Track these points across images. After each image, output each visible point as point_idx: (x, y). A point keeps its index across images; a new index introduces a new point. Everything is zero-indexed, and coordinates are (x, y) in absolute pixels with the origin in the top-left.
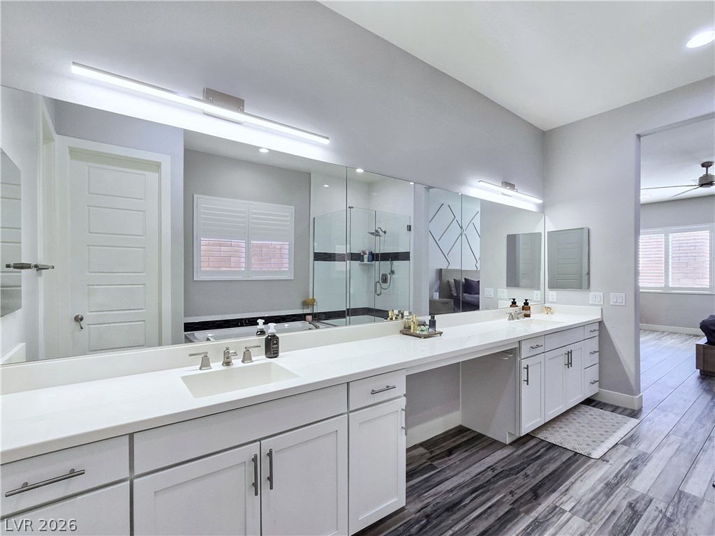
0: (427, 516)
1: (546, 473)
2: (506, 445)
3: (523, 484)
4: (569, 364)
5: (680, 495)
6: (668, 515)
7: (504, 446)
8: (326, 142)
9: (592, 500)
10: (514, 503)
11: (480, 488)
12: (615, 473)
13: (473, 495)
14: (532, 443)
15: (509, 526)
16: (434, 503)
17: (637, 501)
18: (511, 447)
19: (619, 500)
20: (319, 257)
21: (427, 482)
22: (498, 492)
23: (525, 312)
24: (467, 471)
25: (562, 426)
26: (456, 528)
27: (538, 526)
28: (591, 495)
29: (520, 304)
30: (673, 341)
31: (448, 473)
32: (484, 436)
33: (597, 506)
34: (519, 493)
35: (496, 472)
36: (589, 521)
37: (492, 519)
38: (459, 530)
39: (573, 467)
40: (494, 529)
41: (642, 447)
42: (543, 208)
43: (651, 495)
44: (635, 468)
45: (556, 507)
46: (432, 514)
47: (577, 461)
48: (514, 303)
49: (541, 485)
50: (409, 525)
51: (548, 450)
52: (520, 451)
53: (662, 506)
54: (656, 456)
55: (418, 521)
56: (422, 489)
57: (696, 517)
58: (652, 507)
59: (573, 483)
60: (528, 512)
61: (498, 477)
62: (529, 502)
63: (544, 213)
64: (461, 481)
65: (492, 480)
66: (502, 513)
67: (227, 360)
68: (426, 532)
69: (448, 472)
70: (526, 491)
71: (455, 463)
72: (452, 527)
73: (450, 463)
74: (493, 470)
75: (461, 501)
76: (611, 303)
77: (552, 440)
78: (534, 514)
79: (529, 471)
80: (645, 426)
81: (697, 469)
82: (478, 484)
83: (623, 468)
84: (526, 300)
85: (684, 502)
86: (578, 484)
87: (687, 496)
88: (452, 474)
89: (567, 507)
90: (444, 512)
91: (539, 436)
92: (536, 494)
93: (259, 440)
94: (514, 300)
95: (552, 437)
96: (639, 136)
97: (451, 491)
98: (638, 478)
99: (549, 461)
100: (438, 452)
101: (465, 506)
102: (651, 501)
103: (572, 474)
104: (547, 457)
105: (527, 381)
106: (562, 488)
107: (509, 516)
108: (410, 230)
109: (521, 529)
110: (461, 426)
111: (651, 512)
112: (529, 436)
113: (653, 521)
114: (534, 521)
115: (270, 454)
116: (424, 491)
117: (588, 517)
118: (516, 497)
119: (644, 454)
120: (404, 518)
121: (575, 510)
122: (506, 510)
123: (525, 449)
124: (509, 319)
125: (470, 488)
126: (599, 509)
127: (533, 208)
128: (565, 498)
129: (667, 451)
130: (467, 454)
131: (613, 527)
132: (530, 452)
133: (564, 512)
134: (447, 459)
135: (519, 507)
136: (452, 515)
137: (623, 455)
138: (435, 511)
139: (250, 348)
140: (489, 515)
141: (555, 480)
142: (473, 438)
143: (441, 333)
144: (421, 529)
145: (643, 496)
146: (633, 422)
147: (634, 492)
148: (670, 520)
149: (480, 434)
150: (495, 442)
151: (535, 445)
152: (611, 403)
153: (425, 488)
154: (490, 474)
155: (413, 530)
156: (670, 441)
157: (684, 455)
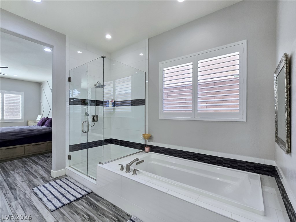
81: (39, 210)
156: (14, 207)
157: (28, 209)
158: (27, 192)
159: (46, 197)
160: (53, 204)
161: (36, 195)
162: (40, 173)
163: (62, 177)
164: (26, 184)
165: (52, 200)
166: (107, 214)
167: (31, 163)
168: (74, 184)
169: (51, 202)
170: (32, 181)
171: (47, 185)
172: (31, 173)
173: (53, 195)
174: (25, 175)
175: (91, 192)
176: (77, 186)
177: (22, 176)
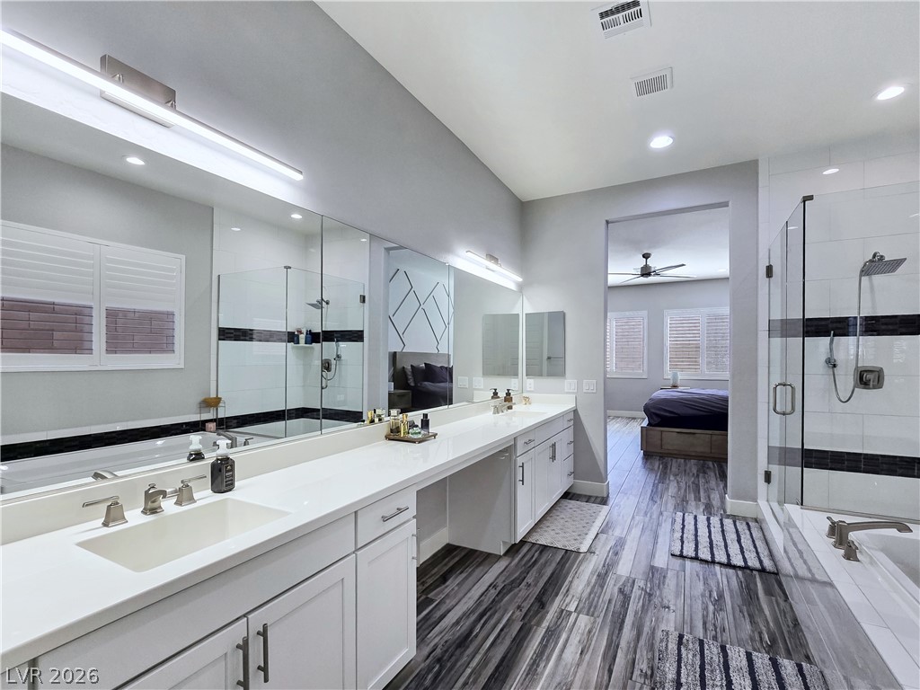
0: (439, 660)
1: (545, 578)
2: (500, 557)
3: (526, 594)
4: (553, 458)
5: (653, 569)
6: (648, 590)
7: (498, 558)
8: (299, 177)
9: (590, 594)
10: (523, 618)
11: (486, 612)
12: (602, 563)
13: (482, 621)
14: (525, 549)
15: (525, 644)
16: (442, 642)
17: (624, 585)
18: (506, 558)
19: (611, 589)
20: (226, 334)
21: (427, 620)
22: (506, 611)
23: (508, 404)
24: (469, 595)
25: (548, 524)
26: (473, 664)
27: (552, 635)
28: (589, 590)
29: (502, 394)
30: (618, 425)
31: (449, 603)
32: (476, 551)
33: (596, 599)
34: (526, 606)
35: (499, 589)
36: (592, 615)
37: (507, 642)
38: (477, 665)
39: (567, 565)
40: (512, 652)
41: (618, 532)
42: (521, 288)
43: (633, 576)
44: (616, 554)
45: (562, 611)
46: (443, 656)
47: (569, 559)
48: (495, 394)
49: (544, 591)
50: (421, 677)
51: (541, 553)
52: (517, 560)
53: (642, 584)
54: (629, 539)
55: (429, 669)
56: (425, 630)
57: (666, 586)
58: (636, 587)
59: (571, 582)
60: (539, 624)
61: (502, 594)
62: (537, 613)
63: (521, 292)
64: (465, 609)
65: (497, 599)
66: (515, 633)
67: (150, 505)
68: (442, 679)
69: (448, 601)
70: (532, 601)
71: (453, 589)
72: (469, 664)
73: (447, 591)
74: (495, 587)
75: (471, 631)
76: (585, 391)
77: (542, 541)
78: (545, 624)
79: (530, 579)
80: (615, 512)
81: (659, 543)
82: (484, 607)
83: (607, 556)
84: (508, 390)
85: (657, 575)
86: (576, 582)
87: (657, 569)
88: (453, 603)
89: (572, 608)
90: (456, 649)
91: (530, 540)
92: (541, 603)
93: (245, 616)
94: (495, 390)
95: (543, 539)
96: (607, 222)
97: (457, 622)
98: (621, 563)
99: (545, 565)
100: (430, 581)
101: (476, 636)
102: (634, 581)
103: (568, 573)
104: (542, 561)
105: (523, 481)
106: (563, 590)
107: (522, 634)
108: (364, 301)
109: (537, 643)
110: (448, 545)
111: (636, 592)
112: (523, 542)
113: (639, 599)
114: (546, 632)
115: (264, 634)
116: (427, 632)
117: (591, 613)
118: (524, 610)
119: (621, 538)
120: (413, 672)
121: (579, 609)
122: (518, 628)
123: (520, 556)
124: (494, 413)
125: (476, 614)
126: (598, 602)
127: (512, 286)
128: (568, 600)
129: (636, 532)
130: (464, 575)
131: (612, 615)
132: (526, 559)
133: (570, 613)
134: (443, 587)
135: (530, 621)
136: (465, 651)
137: (605, 544)
138: (446, 651)
139: (190, 481)
140: (504, 639)
141: (554, 583)
142: (464, 556)
143: (435, 435)
144: (436, 678)
145: (628, 579)
146: (605, 509)
147: (620, 576)
148: (650, 595)
149: (472, 550)
150: (489, 555)
151: (528, 551)
152: (584, 493)
153: (428, 628)
154: (493, 593)
155: (427, 682)
156: (636, 522)
157: (647, 533)
158: (665, 513)
159: (683, 532)
160: (682, 546)
161: (674, 521)
162: (712, 496)
163: (744, 518)
164: (674, 502)
165: (685, 542)
166: (760, 621)
167: (712, 474)
168: (753, 541)
169: (683, 542)
170: (687, 502)
171: (702, 519)
172: (697, 491)
173: (696, 535)
174: (686, 490)
175: (773, 573)
176: (755, 547)
177: (679, 489)
